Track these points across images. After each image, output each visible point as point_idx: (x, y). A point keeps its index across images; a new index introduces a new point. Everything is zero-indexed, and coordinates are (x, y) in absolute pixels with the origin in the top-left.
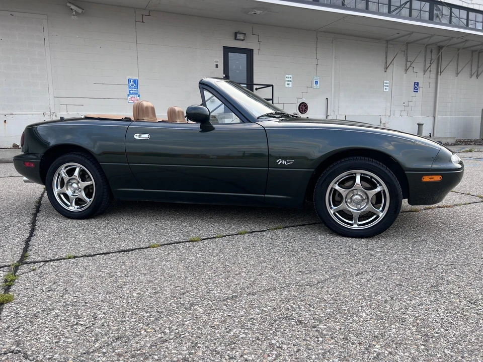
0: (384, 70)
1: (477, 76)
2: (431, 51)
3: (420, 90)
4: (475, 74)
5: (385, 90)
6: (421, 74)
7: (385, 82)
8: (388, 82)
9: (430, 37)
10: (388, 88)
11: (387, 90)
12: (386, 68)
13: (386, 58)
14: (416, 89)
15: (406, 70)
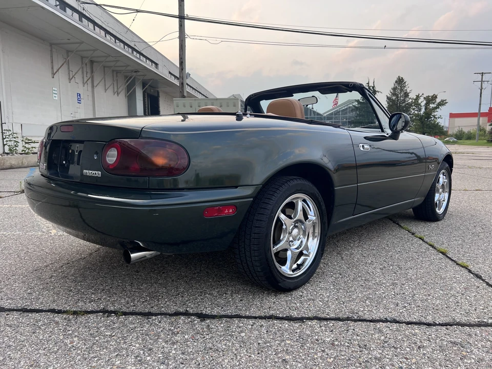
0: (51, 76)
1: (118, 94)
2: (86, 65)
3: (82, 101)
4: (116, 93)
5: (54, 98)
6: (81, 85)
7: (54, 89)
8: (56, 89)
9: (94, 50)
10: (56, 95)
11: (56, 98)
12: (54, 74)
13: (52, 62)
14: (79, 101)
15: (70, 79)
